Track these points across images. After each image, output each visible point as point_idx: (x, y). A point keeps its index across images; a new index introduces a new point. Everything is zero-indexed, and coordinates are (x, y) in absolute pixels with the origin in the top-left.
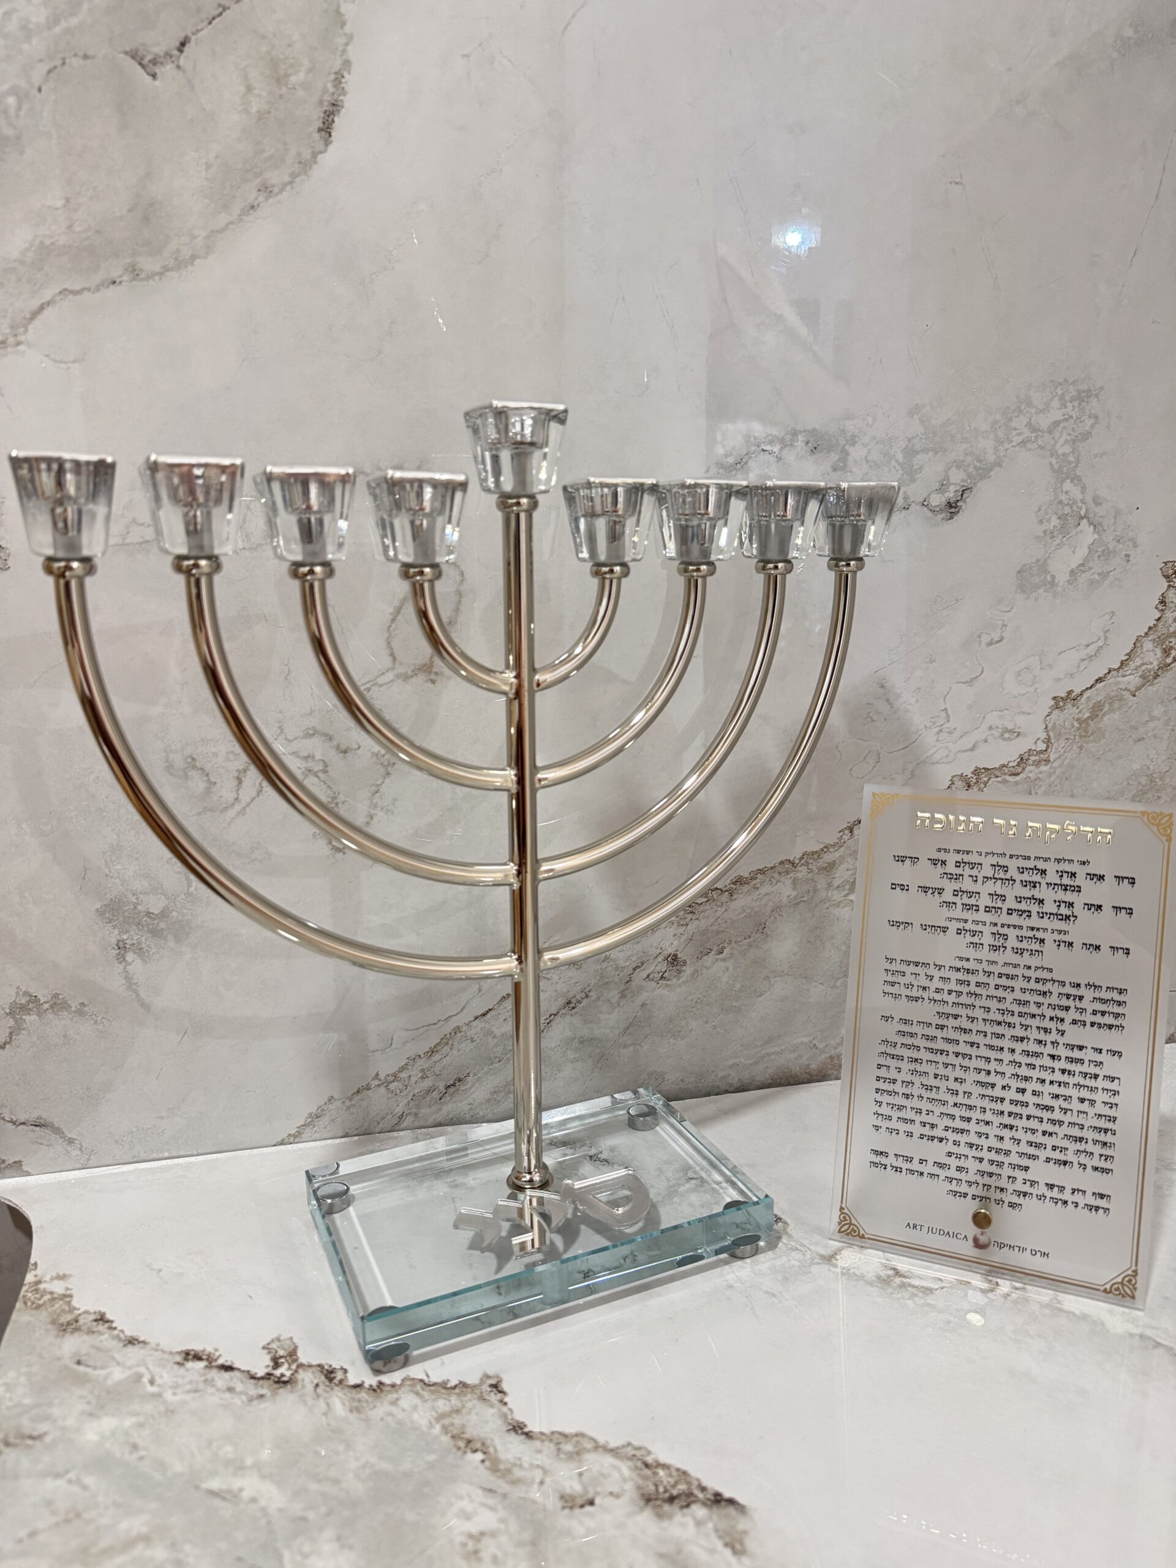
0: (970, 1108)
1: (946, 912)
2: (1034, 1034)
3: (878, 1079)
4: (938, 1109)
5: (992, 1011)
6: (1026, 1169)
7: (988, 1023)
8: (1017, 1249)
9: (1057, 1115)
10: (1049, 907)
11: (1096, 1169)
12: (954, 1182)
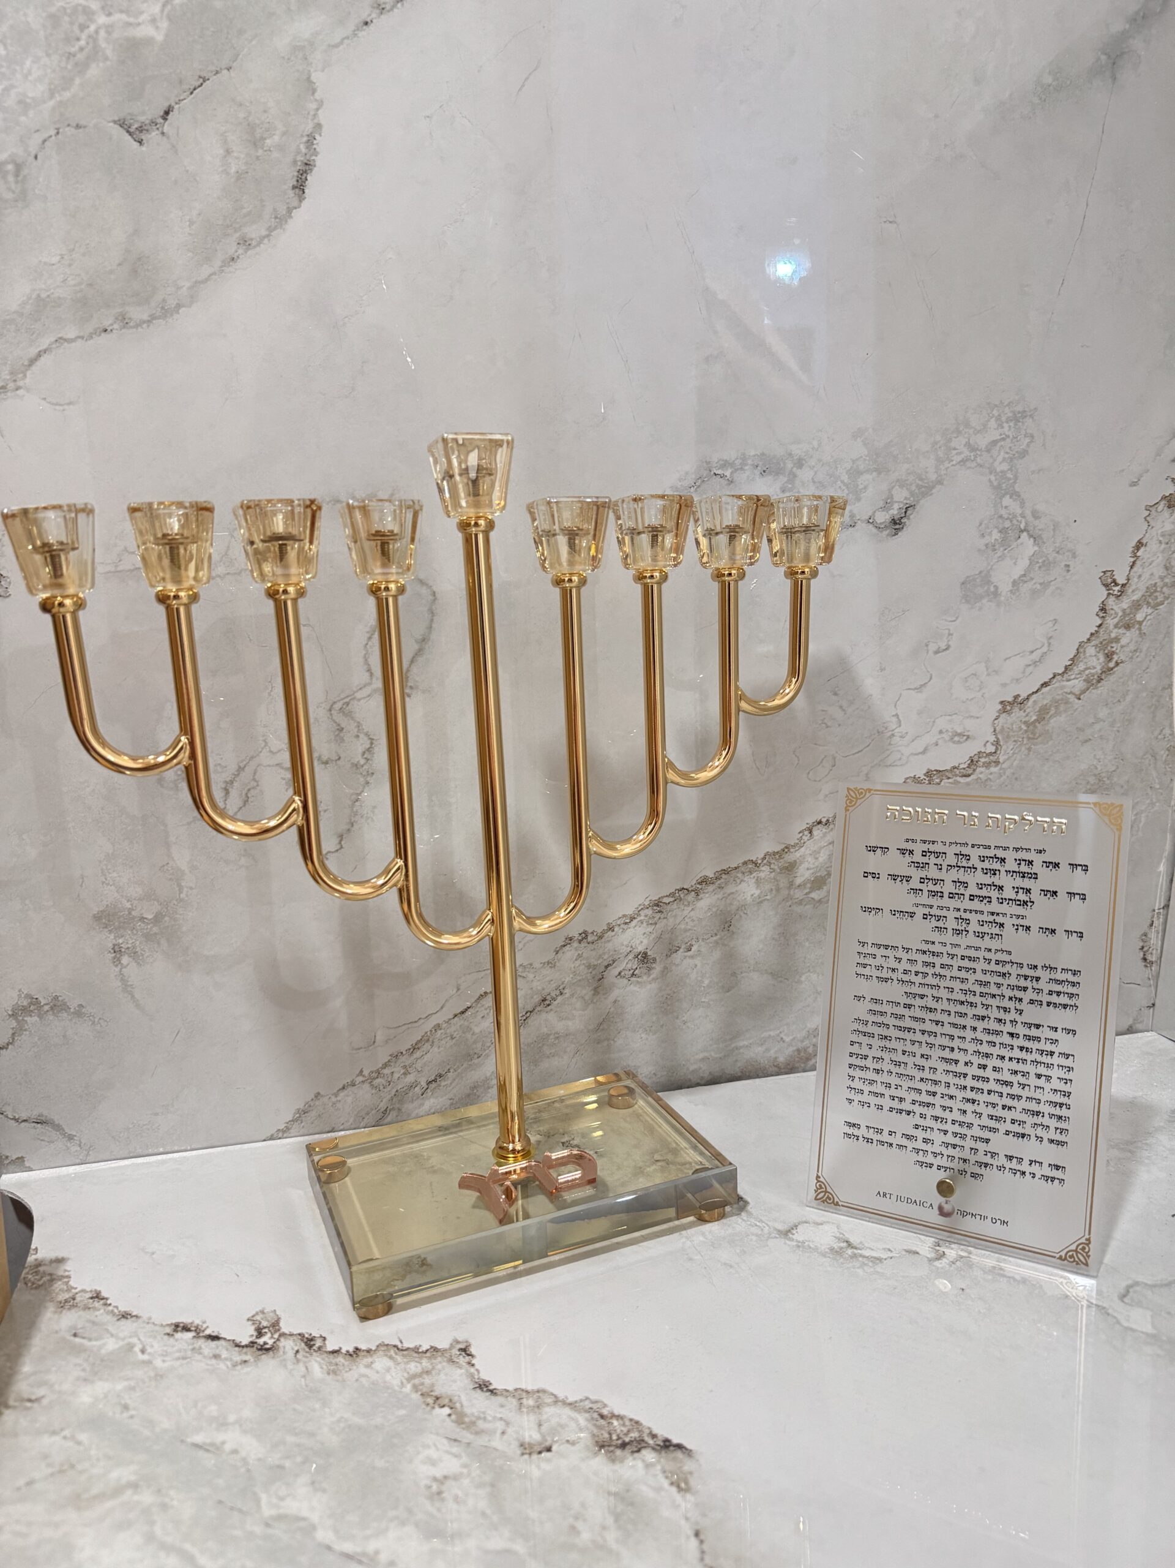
0: (935, 1082)
1: (913, 899)
2: (994, 1013)
3: (851, 1055)
4: (906, 1084)
5: (955, 991)
6: (987, 1141)
7: (951, 1003)
8: (978, 1217)
9: (1015, 1090)
10: (1008, 893)
11: (1052, 1141)
12: (921, 1153)
